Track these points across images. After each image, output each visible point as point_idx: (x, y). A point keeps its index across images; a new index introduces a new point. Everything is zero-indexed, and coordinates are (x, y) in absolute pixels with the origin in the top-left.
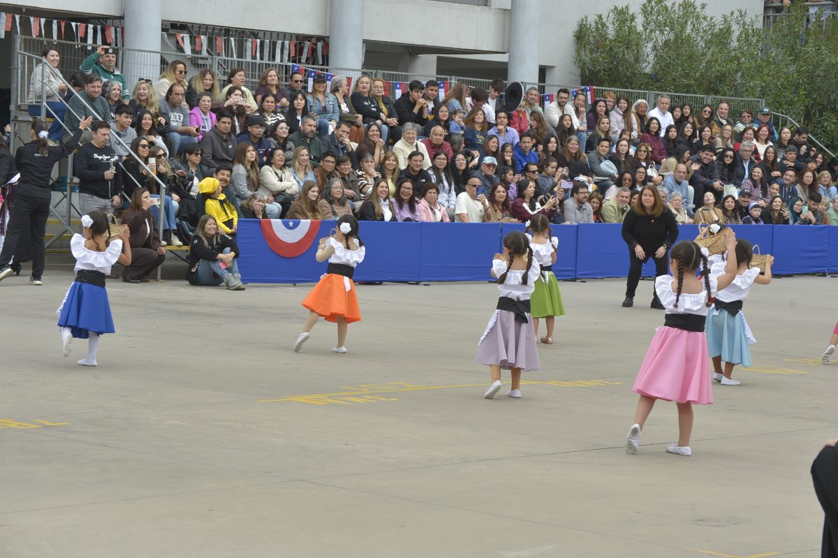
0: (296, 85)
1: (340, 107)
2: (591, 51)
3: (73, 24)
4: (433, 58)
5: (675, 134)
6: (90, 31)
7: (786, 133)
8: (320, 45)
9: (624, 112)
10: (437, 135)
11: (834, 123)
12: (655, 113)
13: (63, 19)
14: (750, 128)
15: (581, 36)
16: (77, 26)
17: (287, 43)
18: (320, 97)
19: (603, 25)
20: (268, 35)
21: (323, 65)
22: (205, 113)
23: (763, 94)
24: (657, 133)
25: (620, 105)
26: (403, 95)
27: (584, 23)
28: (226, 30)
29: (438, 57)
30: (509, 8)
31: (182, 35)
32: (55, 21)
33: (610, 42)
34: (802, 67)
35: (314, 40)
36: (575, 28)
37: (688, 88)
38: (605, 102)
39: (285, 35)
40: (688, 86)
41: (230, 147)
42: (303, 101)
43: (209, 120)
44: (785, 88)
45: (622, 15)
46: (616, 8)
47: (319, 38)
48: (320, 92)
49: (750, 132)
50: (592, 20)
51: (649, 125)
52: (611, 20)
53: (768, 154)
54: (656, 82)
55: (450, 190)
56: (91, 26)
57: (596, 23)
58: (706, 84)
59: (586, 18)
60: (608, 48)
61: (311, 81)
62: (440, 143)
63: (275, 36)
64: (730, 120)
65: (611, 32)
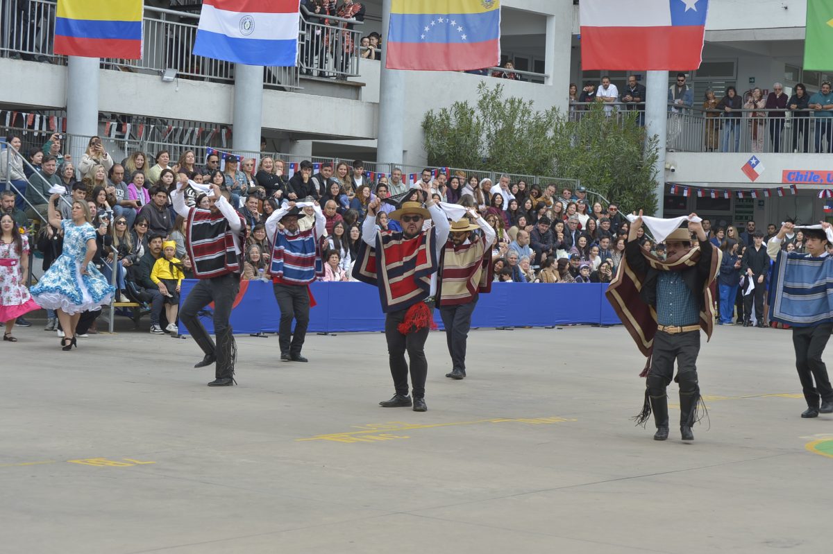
0: (213, 165)
1: (249, 184)
2: (437, 139)
3: (24, 114)
4: (309, 143)
5: (516, 206)
6: (37, 120)
7: (598, 207)
8: (224, 131)
9: (475, 189)
10: (330, 208)
11: (631, 200)
12: (496, 189)
13: (16, 111)
14: (574, 203)
15: (427, 126)
16: (26, 116)
17: (197, 129)
18: (232, 174)
19: (448, 118)
20: (181, 123)
21: (227, 148)
22: (139, 188)
23: (577, 176)
24: (501, 206)
25: (472, 182)
26: (295, 174)
27: (430, 115)
28: (147, 118)
29: (313, 143)
30: (377, 101)
31: (111, 123)
32: (9, 112)
33: (454, 130)
34: (605, 154)
35: (219, 127)
36: (423, 119)
37: (519, 170)
38: (459, 179)
39: (196, 123)
40: (519, 168)
41: (165, 218)
42: (222, 178)
43: (143, 194)
44: (594, 171)
45: (462, 109)
46: (457, 103)
47: (223, 126)
48: (233, 170)
49: (574, 206)
50: (436, 113)
51: (494, 199)
52: (453, 113)
53: (590, 225)
54: (493, 164)
55: (346, 255)
56: (38, 116)
57: (441, 115)
58: (533, 166)
59: (432, 111)
60: (453, 135)
61: (223, 162)
62: (333, 215)
63: (187, 123)
64: (556, 196)
65: (454, 123)
